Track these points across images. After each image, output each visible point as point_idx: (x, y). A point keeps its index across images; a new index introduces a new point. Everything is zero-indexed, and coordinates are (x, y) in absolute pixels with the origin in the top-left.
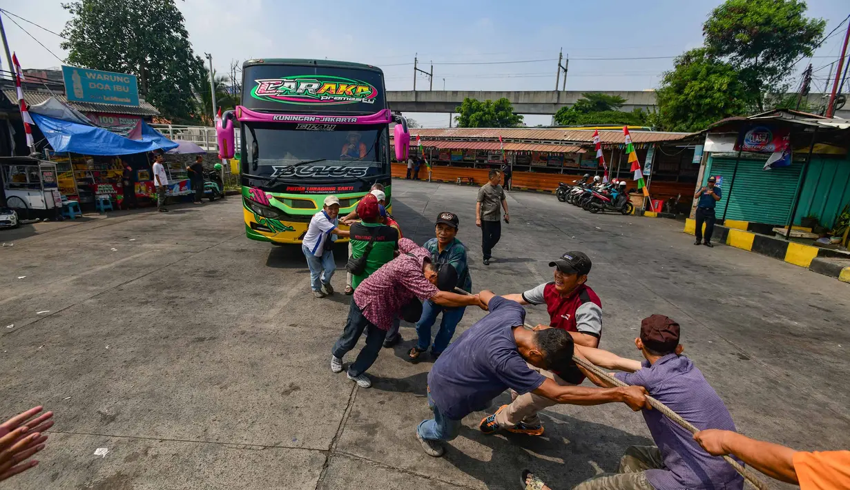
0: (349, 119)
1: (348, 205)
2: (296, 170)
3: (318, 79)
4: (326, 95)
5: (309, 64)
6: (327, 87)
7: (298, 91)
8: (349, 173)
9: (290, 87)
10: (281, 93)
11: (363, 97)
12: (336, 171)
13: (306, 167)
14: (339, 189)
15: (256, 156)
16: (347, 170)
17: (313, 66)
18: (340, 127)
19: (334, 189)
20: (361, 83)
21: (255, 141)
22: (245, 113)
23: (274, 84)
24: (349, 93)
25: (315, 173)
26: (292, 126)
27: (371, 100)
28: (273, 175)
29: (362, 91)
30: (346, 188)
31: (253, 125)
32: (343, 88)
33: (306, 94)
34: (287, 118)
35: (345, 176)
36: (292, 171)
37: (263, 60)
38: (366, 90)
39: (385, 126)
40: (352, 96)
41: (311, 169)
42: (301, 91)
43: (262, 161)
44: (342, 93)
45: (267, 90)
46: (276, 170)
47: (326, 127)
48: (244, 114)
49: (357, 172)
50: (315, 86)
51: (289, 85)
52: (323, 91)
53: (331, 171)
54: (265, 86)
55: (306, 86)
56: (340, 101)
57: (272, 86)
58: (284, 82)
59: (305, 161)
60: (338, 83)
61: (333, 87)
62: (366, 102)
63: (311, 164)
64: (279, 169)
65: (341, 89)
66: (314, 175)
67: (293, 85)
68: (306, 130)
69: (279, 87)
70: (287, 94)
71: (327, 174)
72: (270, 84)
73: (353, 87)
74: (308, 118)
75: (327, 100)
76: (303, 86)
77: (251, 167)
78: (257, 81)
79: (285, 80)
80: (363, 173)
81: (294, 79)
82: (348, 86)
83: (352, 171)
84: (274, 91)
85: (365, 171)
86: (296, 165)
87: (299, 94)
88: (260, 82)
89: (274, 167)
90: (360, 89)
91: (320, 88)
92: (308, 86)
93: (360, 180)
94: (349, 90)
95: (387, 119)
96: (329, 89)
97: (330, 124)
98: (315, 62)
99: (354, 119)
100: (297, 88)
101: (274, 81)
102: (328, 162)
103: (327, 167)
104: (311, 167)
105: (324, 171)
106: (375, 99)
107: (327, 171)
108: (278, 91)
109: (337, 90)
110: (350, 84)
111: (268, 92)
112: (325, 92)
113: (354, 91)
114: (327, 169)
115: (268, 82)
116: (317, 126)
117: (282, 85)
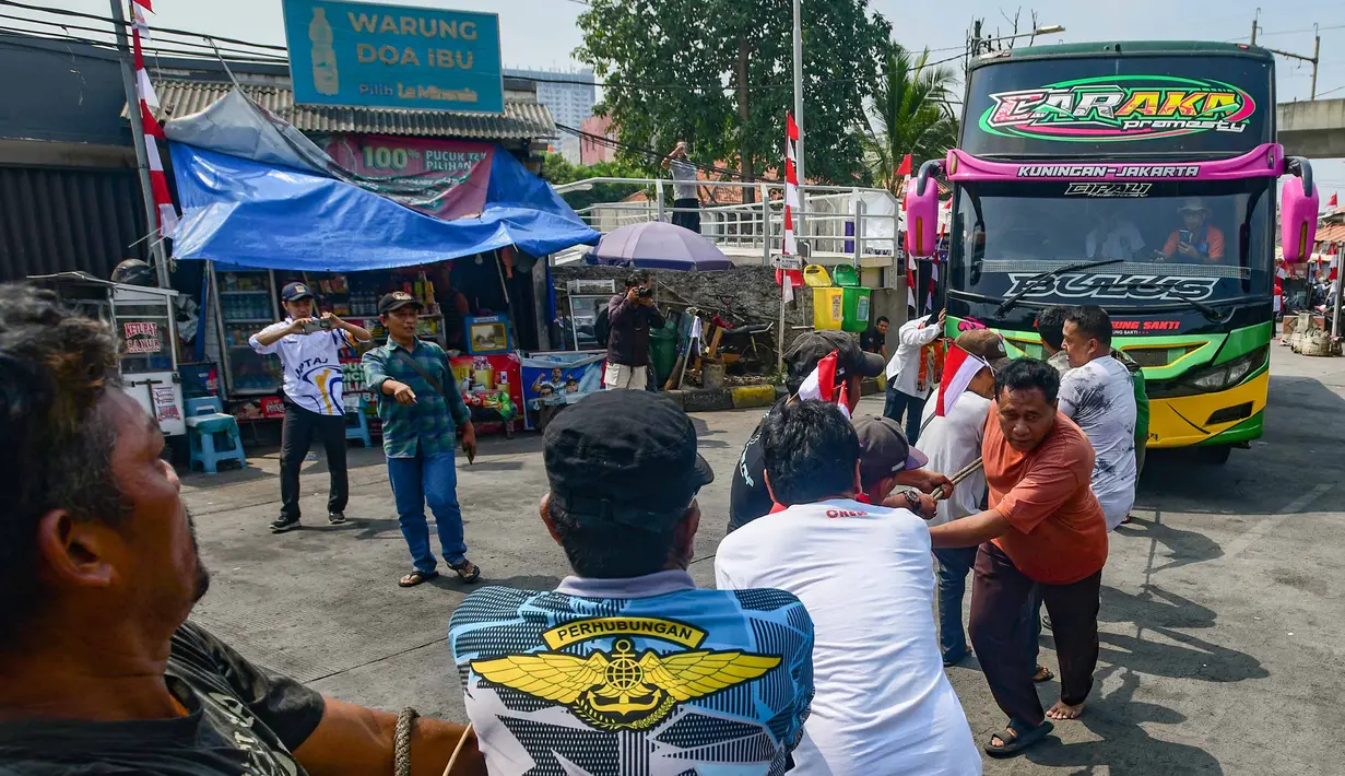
0: (1181, 170)
1: (1163, 362)
2: (1056, 283)
3: (1122, 84)
4: (1135, 119)
5: (1103, 53)
6: (1139, 99)
7: (1075, 114)
8: (1173, 290)
9: (1059, 106)
10: (1039, 120)
11: (1220, 118)
12: (1143, 286)
13: (1079, 276)
14: (1147, 325)
16: (1168, 286)
17: (1115, 57)
18: (1161, 188)
19: (1135, 325)
20: (1217, 86)
21: (980, 223)
22: (964, 161)
23: (1028, 101)
24: (1189, 110)
25: (1097, 290)
26: (1054, 188)
27: (1238, 125)
28: (1008, 294)
29: (1219, 104)
30: (1164, 325)
31: (978, 189)
32: (1175, 99)
33: (1093, 119)
34: (1047, 170)
35: (1163, 297)
36: (1049, 284)
38: (1228, 102)
39: (1268, 183)
40: (1194, 118)
41: (1089, 282)
42: (1082, 113)
43: (990, 264)
44: (1170, 113)
45: (1012, 114)
46: (1016, 283)
47: (1129, 190)
48: (961, 167)
49: (1192, 289)
50: (1114, 99)
51: (1057, 100)
52: (1129, 109)
53: (1132, 287)
54: (1007, 108)
55: (1095, 101)
56: (1165, 129)
57: (1022, 104)
58: (1048, 95)
59: (1078, 263)
60: (1164, 89)
61: (1153, 99)
62: (1226, 129)
63: (1090, 270)
64: (1023, 281)
65: (1170, 104)
66: (1094, 294)
67: (1067, 100)
68: (1085, 196)
69: (1036, 106)
70: (1051, 120)
71: (1123, 293)
72: (1019, 101)
73: (1199, 97)
74: (1090, 170)
75: (1137, 128)
76: (1087, 101)
77: (968, 275)
78: (993, 96)
79: (1051, 91)
80: (1205, 291)
81: (1071, 87)
82: (1187, 94)
83: (1180, 286)
84: (1026, 116)
85: (1210, 287)
86: (1057, 273)
87: (1076, 119)
88: (999, 97)
89: (1012, 276)
90: (1213, 100)
91: (1122, 103)
92: (1098, 100)
93: (1197, 307)
94: (1189, 103)
95: (1270, 167)
96: (1143, 105)
97: (1139, 180)
98: (1118, 47)
99: (1192, 169)
100: (1074, 107)
101: (1027, 94)
103: (1125, 277)
104: (1090, 276)
105: (1117, 286)
106: (1248, 121)
107: (1123, 286)
108: (1033, 116)
109: (1160, 106)
110: (1192, 90)
111: (1013, 118)
112: (1134, 111)
113: (1199, 106)
114: (1125, 282)
115: (1015, 98)
116: (1109, 186)
117: (1044, 102)
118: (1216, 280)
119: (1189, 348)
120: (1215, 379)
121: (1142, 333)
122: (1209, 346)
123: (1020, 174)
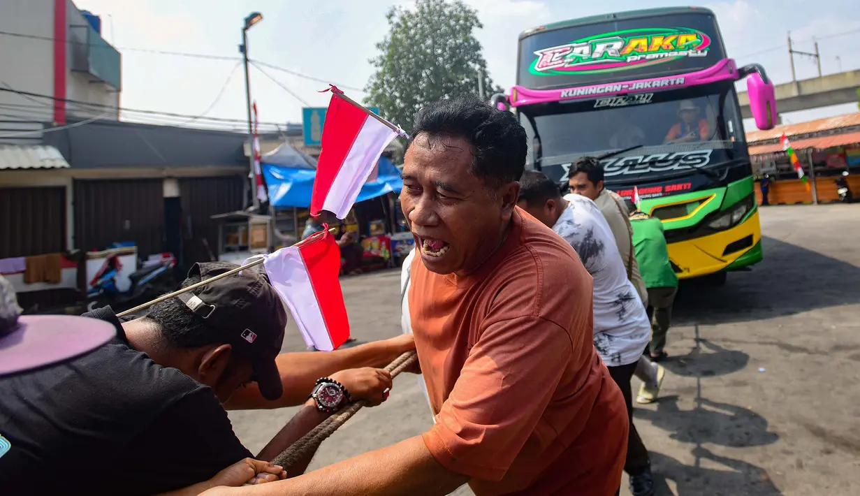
0: (673, 80)
1: (684, 213)
3: (620, 36)
4: (633, 55)
5: (606, 19)
7: (594, 56)
8: (682, 161)
9: (582, 53)
10: (570, 63)
11: (689, 49)
12: (661, 161)
13: (612, 161)
14: (668, 188)
15: (539, 153)
16: (677, 159)
17: (612, 22)
18: (660, 96)
19: (660, 189)
20: (682, 31)
22: (522, 93)
23: (560, 53)
24: (668, 46)
25: (627, 169)
26: (586, 105)
27: (702, 51)
28: (563, 179)
29: (687, 41)
30: (680, 188)
31: (532, 111)
32: (658, 41)
33: (606, 58)
34: (580, 91)
35: (676, 167)
37: (544, 27)
38: (692, 39)
39: (729, 86)
40: (672, 51)
41: (621, 163)
42: (598, 56)
43: (547, 161)
44: (657, 48)
45: (551, 62)
46: (568, 170)
47: (638, 99)
48: (520, 96)
49: (694, 159)
50: (617, 45)
51: (580, 50)
52: (628, 50)
53: (652, 163)
54: (548, 58)
55: (605, 48)
56: (655, 59)
57: (557, 55)
58: (573, 48)
59: (610, 151)
60: (649, 36)
61: (644, 42)
62: (695, 55)
63: (620, 156)
65: (655, 44)
66: (626, 171)
67: (586, 50)
68: (608, 107)
69: (566, 55)
70: (578, 62)
71: (647, 168)
72: (554, 53)
73: (672, 38)
74: (611, 88)
75: (636, 61)
76: (600, 48)
78: (537, 53)
79: (574, 45)
81: (587, 42)
82: (665, 38)
83: (685, 158)
84: (561, 62)
85: (707, 157)
87: (595, 59)
88: (542, 53)
89: (564, 166)
90: (683, 39)
91: (624, 47)
92: (607, 47)
93: (700, 171)
94: (668, 42)
95: (731, 72)
96: (637, 46)
97: (644, 91)
98: (615, 15)
99: (680, 80)
100: (592, 52)
101: (559, 49)
102: (646, 149)
103: (645, 157)
104: (620, 159)
105: (641, 164)
106: (708, 49)
107: (645, 163)
108: (566, 61)
109: (649, 46)
110: (667, 34)
111: (552, 63)
112: (633, 50)
113: (674, 43)
114: (646, 160)
115: (551, 52)
116: (624, 99)
117: (572, 52)
118: (710, 152)
119: (701, 201)
120: (723, 221)
121: (665, 194)
122: (715, 198)
123: (562, 96)
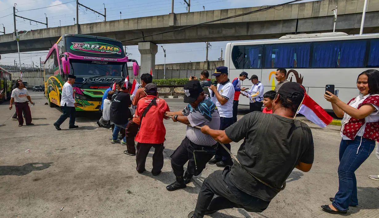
0: (114, 60)
2: (93, 80)
3: (98, 44)
4: (103, 50)
6: (102, 47)
7: (91, 48)
9: (87, 46)
10: (84, 48)
11: (117, 52)
12: (110, 80)
13: (97, 78)
16: (114, 80)
17: (96, 38)
20: (115, 46)
21: (72, 68)
22: (70, 55)
23: (80, 45)
26: (90, 62)
28: (84, 82)
32: (109, 48)
34: (89, 58)
35: (113, 82)
36: (92, 80)
38: (117, 49)
41: (100, 79)
42: (92, 48)
44: (108, 50)
47: (104, 63)
49: (118, 80)
50: (98, 46)
51: (86, 45)
52: (101, 48)
53: (108, 80)
54: (76, 45)
56: (108, 53)
61: (105, 47)
62: (118, 54)
63: (99, 77)
64: (86, 79)
66: (101, 82)
67: (89, 45)
68: (96, 64)
70: (86, 49)
71: (106, 81)
72: (78, 44)
74: (98, 59)
75: (103, 52)
76: (93, 46)
78: (72, 43)
79: (85, 43)
81: (89, 43)
83: (116, 80)
84: (81, 47)
88: (74, 43)
89: (84, 78)
90: (115, 49)
91: (99, 47)
92: (95, 46)
94: (111, 49)
97: (106, 61)
99: (116, 60)
101: (80, 43)
103: (106, 78)
105: (105, 80)
110: (111, 46)
113: (113, 49)
116: (100, 62)
117: (84, 45)
118: (122, 79)
